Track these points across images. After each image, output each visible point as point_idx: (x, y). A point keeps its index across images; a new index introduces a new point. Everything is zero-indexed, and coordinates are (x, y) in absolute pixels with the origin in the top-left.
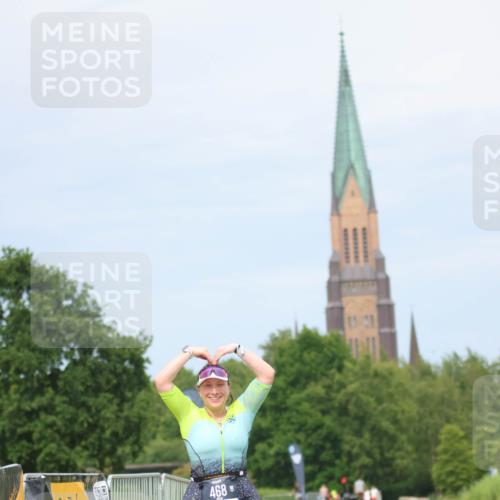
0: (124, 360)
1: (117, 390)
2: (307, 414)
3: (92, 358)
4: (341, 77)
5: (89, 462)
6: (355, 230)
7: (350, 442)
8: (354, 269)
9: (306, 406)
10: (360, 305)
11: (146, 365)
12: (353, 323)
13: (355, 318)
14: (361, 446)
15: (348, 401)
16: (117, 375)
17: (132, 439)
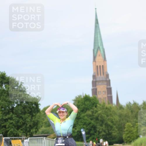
0: (33, 104)
1: (31, 113)
2: (86, 120)
3: (23, 104)
4: (95, 21)
5: (23, 134)
6: (100, 66)
7: (99, 128)
8: (100, 77)
9: (86, 118)
10: (102, 88)
11: (39, 105)
12: (100, 93)
13: (100, 92)
14: (102, 129)
15: (98, 116)
16: (31, 109)
17: (35, 127)
